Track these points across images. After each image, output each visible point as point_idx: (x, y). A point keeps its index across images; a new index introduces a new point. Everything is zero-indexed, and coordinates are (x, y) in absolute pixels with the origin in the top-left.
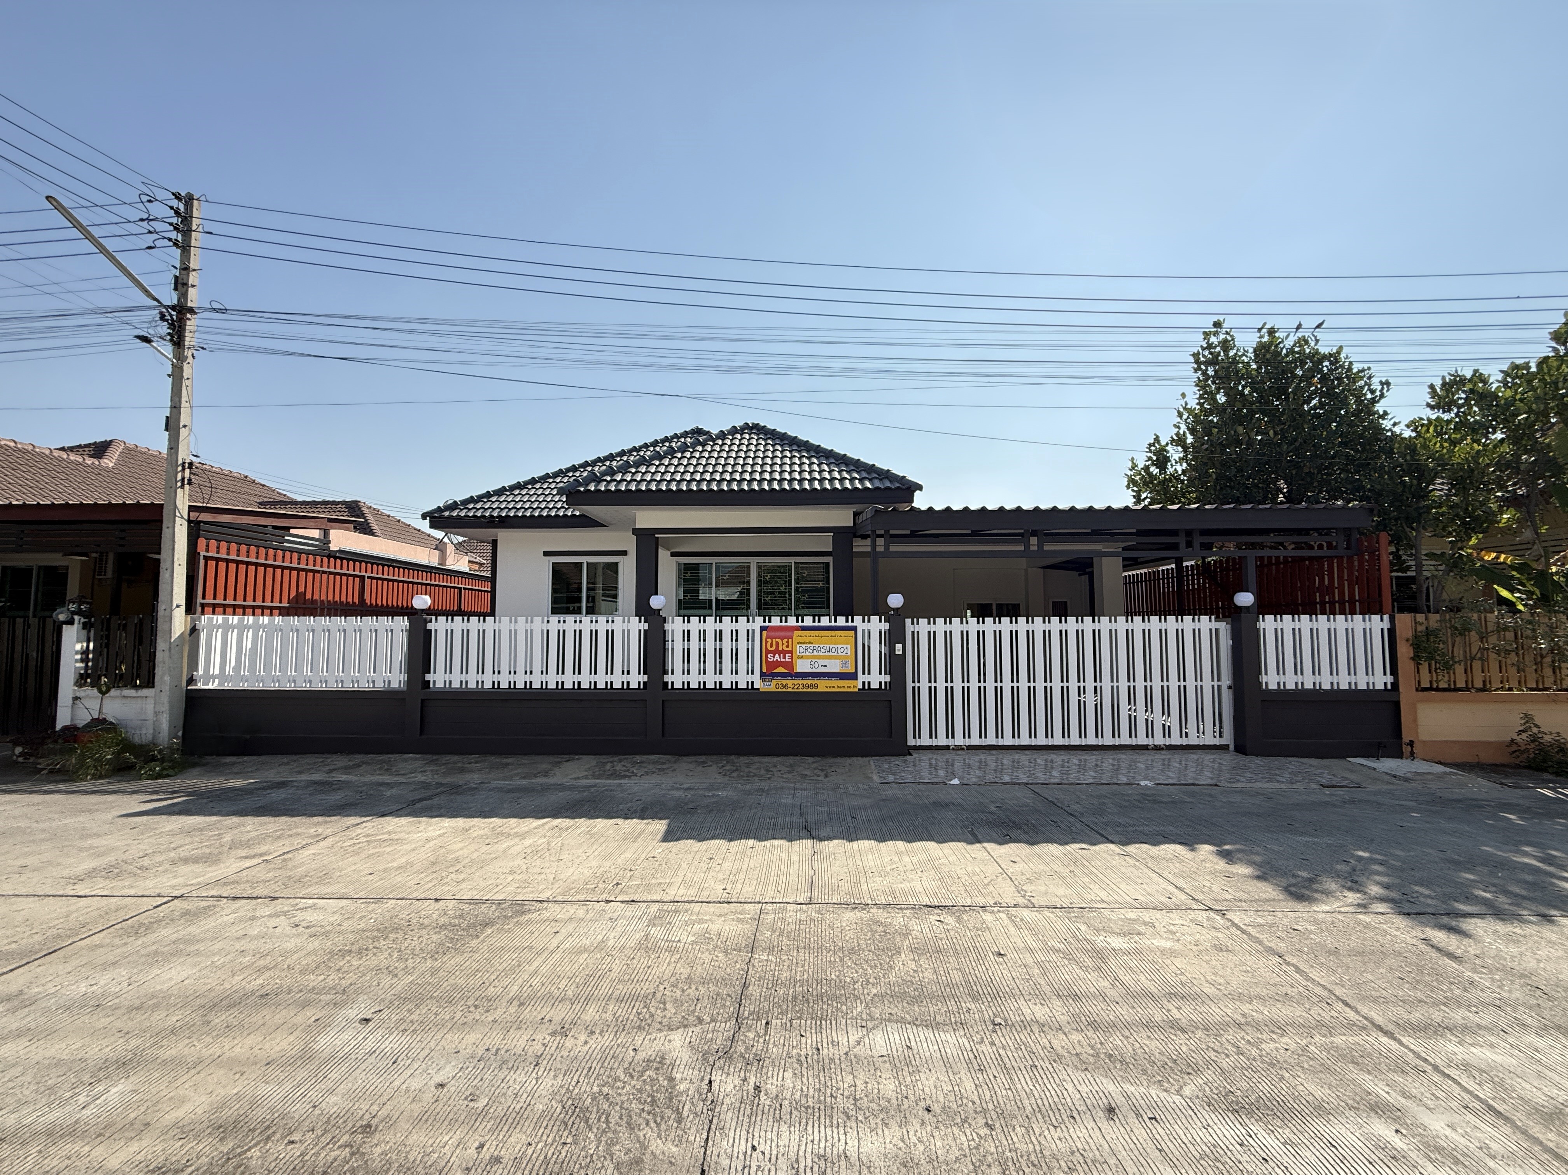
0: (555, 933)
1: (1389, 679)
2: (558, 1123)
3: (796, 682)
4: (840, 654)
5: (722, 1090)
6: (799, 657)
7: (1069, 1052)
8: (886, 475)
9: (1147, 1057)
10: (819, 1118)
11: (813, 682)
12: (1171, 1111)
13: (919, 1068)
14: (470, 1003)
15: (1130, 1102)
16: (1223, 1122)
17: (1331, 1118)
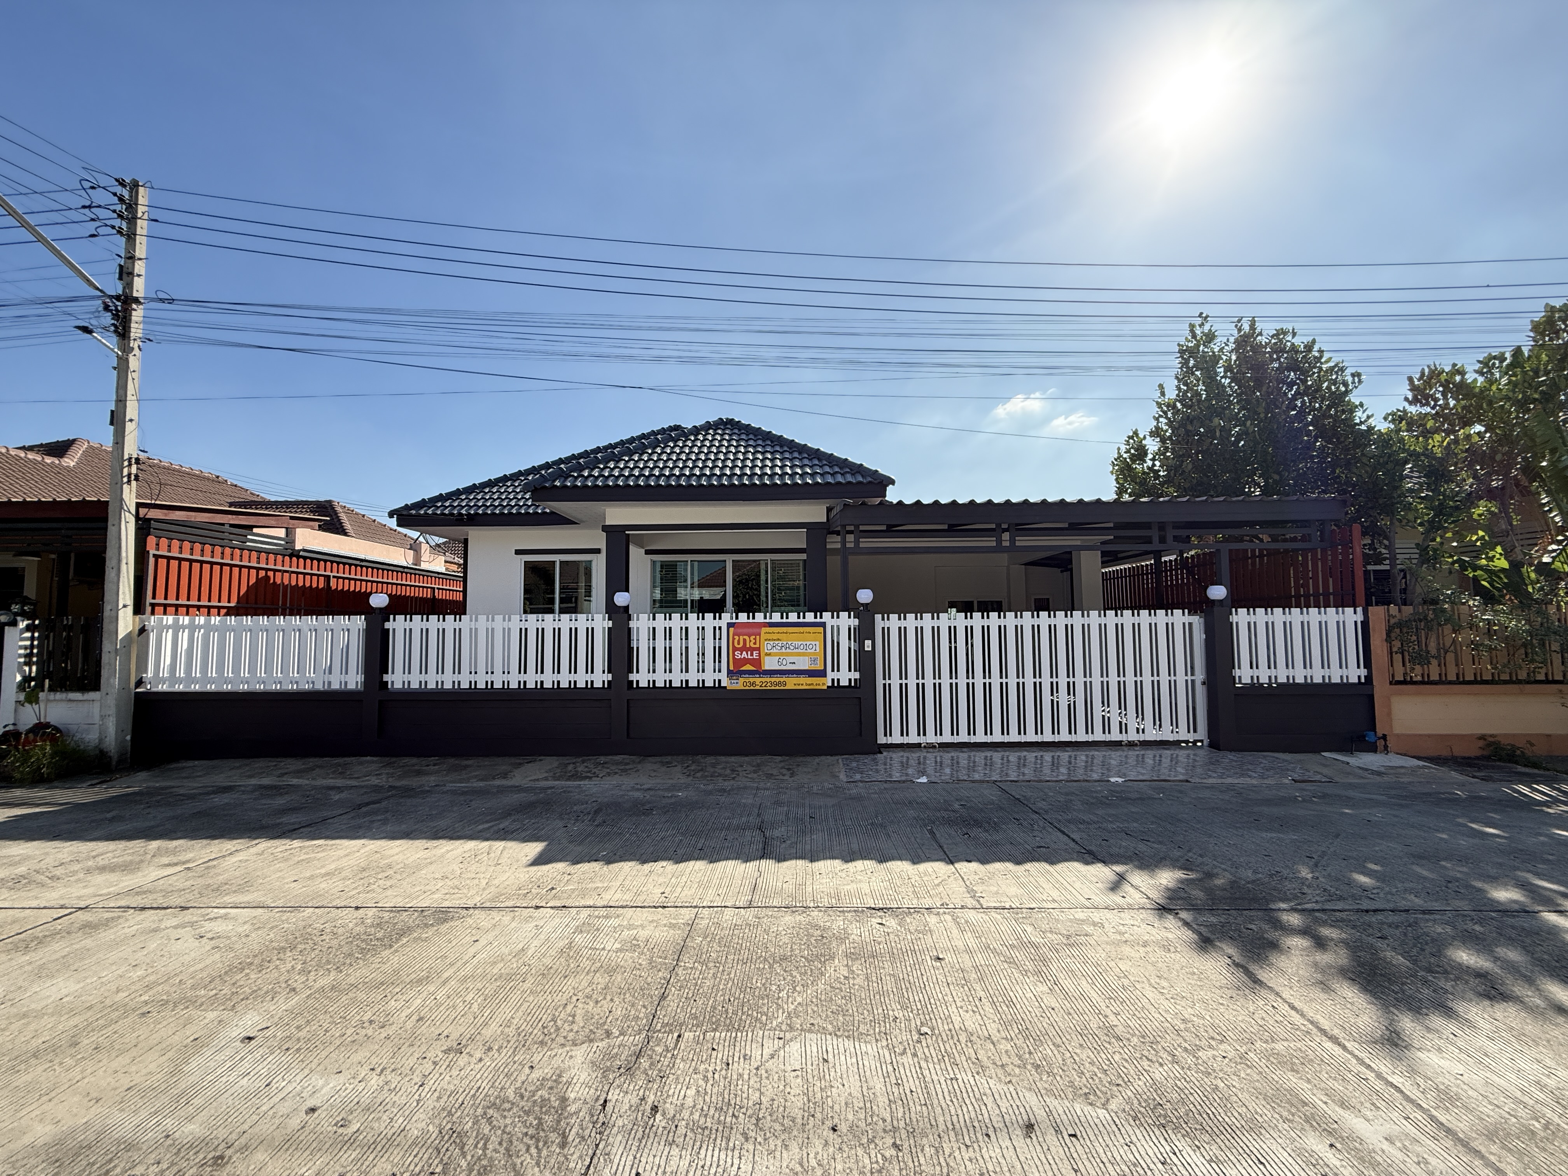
0: (475, 941)
1: (1363, 672)
2: (430, 1151)
3: (763, 680)
4: (809, 651)
5: (616, 1110)
6: (767, 654)
7: (995, 1063)
8: (859, 469)
9: (1077, 1068)
10: (715, 1140)
11: (782, 680)
12: (1094, 1127)
13: (832, 1084)
14: (365, 1018)
15: (1051, 1118)
16: (1148, 1138)
17: (1263, 1131)
